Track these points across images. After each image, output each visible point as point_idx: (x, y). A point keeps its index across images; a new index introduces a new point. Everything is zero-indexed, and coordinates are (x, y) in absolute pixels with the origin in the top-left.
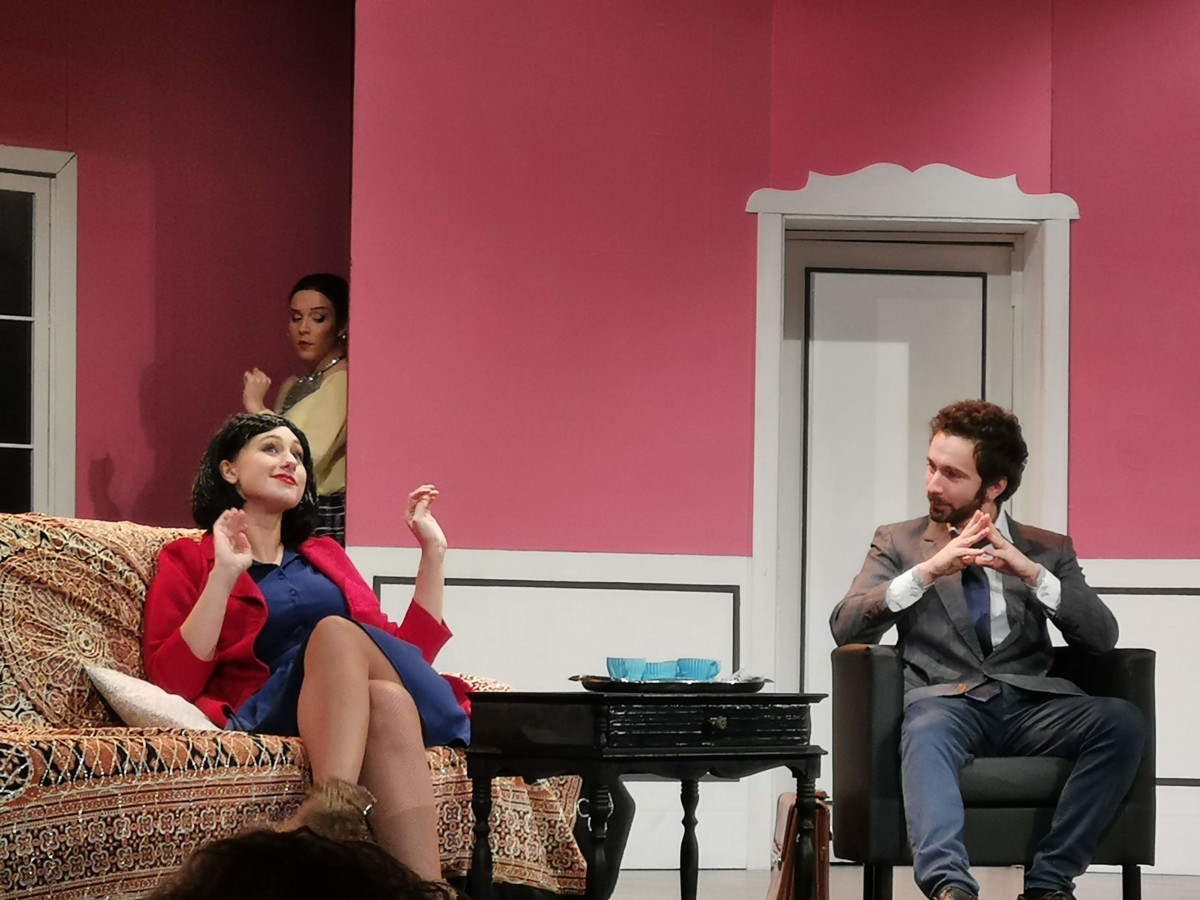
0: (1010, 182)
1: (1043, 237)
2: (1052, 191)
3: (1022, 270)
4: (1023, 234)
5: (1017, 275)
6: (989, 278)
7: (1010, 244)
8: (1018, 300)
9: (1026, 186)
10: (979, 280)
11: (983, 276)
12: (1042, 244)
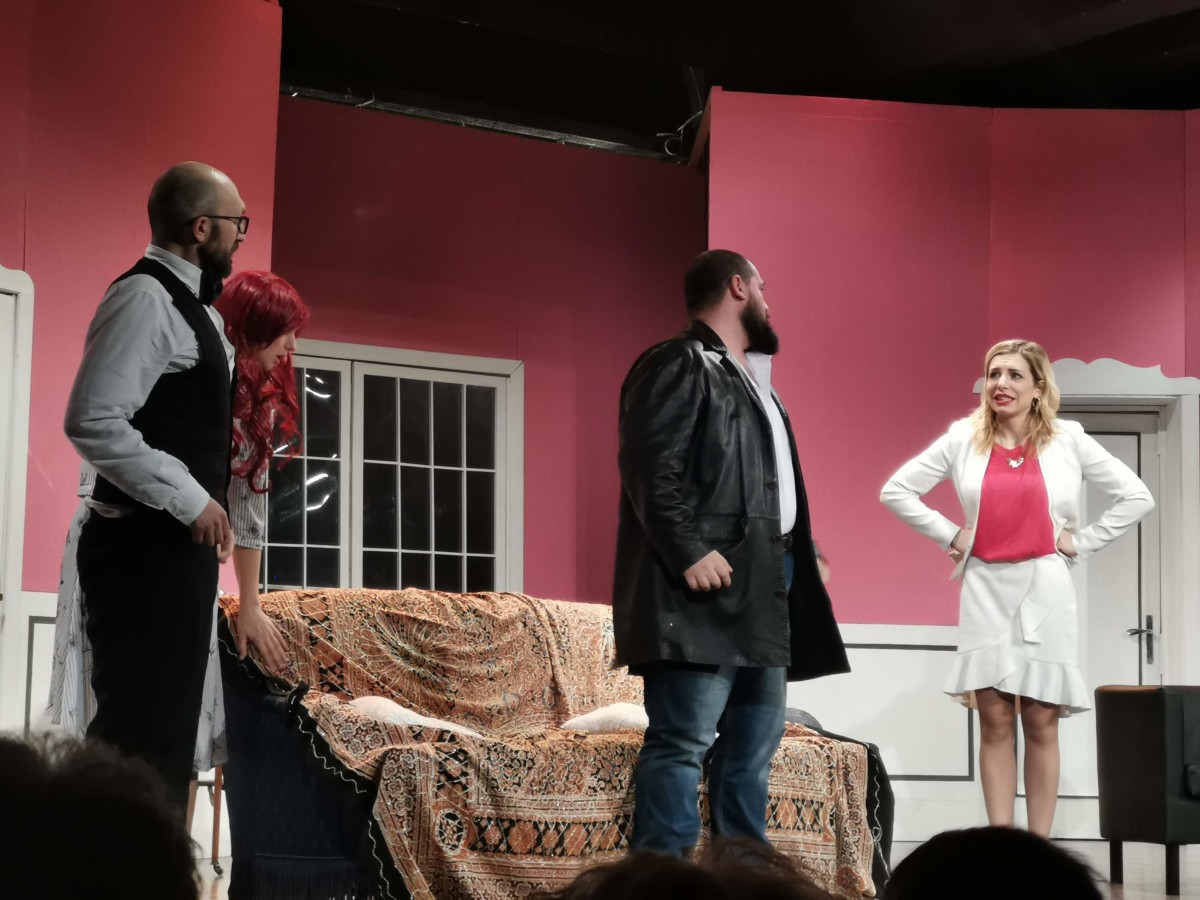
0: (1156, 370)
1: (1181, 407)
2: (1187, 374)
3: (1165, 429)
4: (1165, 406)
5: (1162, 434)
6: (1142, 436)
7: (1157, 413)
8: (1162, 451)
9: (1169, 372)
10: (1135, 438)
11: (1138, 435)
12: (1180, 412)
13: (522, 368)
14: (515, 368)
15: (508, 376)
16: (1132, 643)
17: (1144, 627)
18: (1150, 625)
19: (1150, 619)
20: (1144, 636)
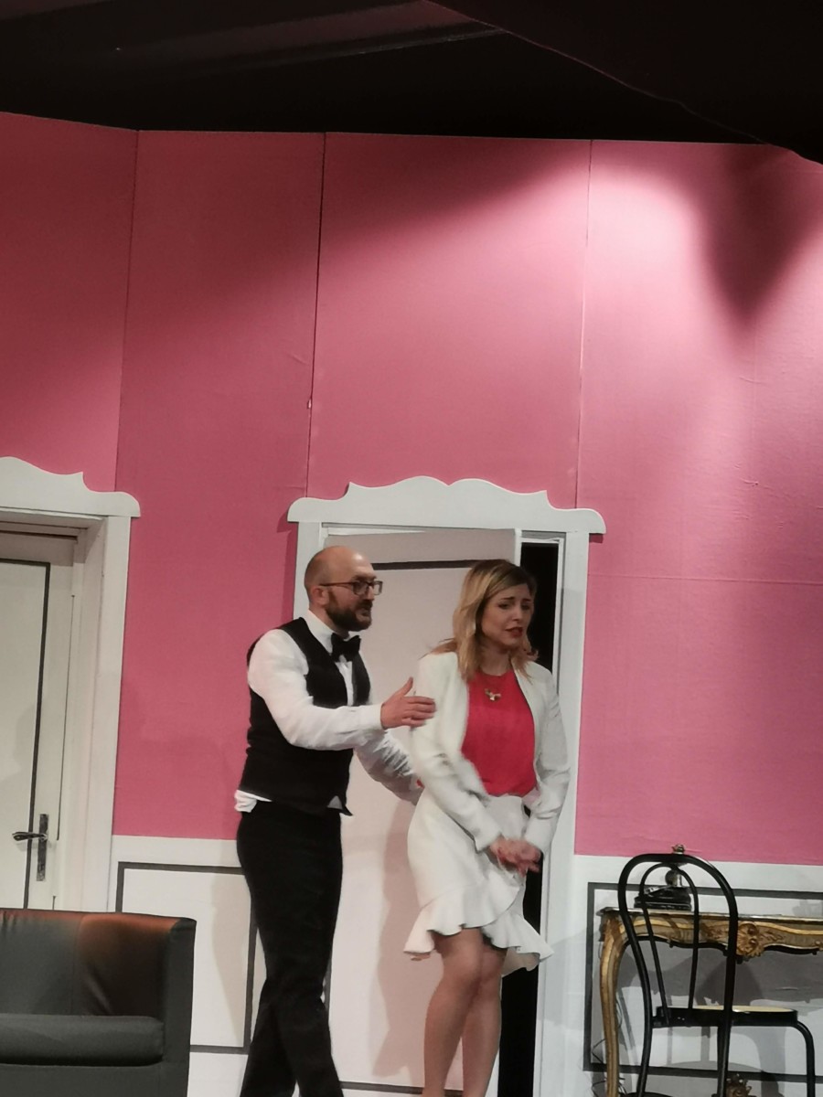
0: (77, 478)
1: (105, 531)
2: (117, 490)
3: (84, 561)
4: (86, 529)
5: (78, 566)
6: (52, 567)
7: (75, 538)
8: (78, 590)
9: (93, 483)
10: (43, 569)
11: (48, 565)
12: (104, 539)
16: (18, 852)
17: (36, 830)
18: (44, 826)
19: (45, 818)
20: (36, 841)
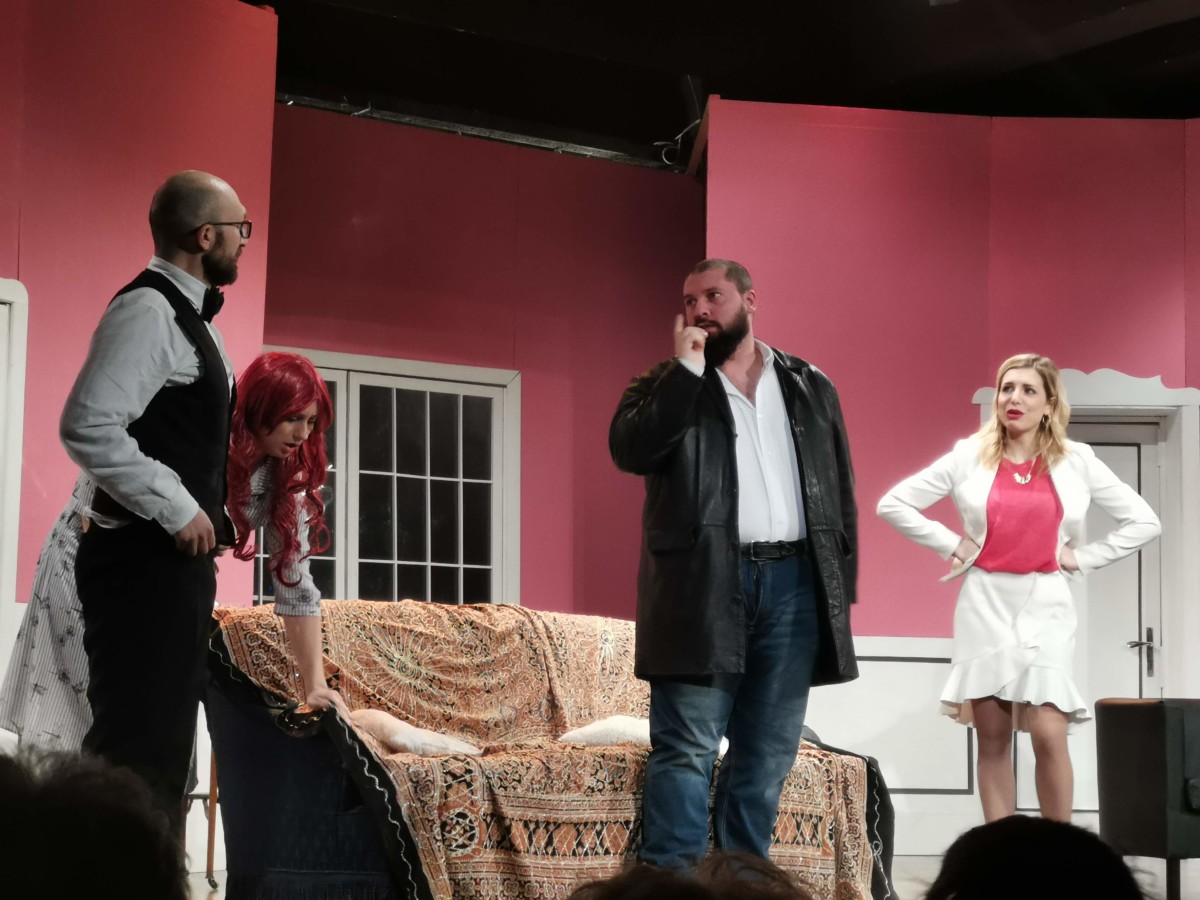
0: (1156, 380)
1: (1181, 418)
2: (1187, 384)
3: (1166, 441)
4: (1165, 417)
5: (1162, 445)
6: (1142, 447)
7: (1157, 424)
8: (1163, 462)
9: (1169, 383)
10: (1135, 449)
11: (1138, 446)
12: (1180, 424)
13: (519, 378)
14: (512, 379)
15: (504, 386)
16: (1132, 656)
17: (1144, 640)
18: (1150, 638)
19: (1150, 632)
20: (1144, 648)
